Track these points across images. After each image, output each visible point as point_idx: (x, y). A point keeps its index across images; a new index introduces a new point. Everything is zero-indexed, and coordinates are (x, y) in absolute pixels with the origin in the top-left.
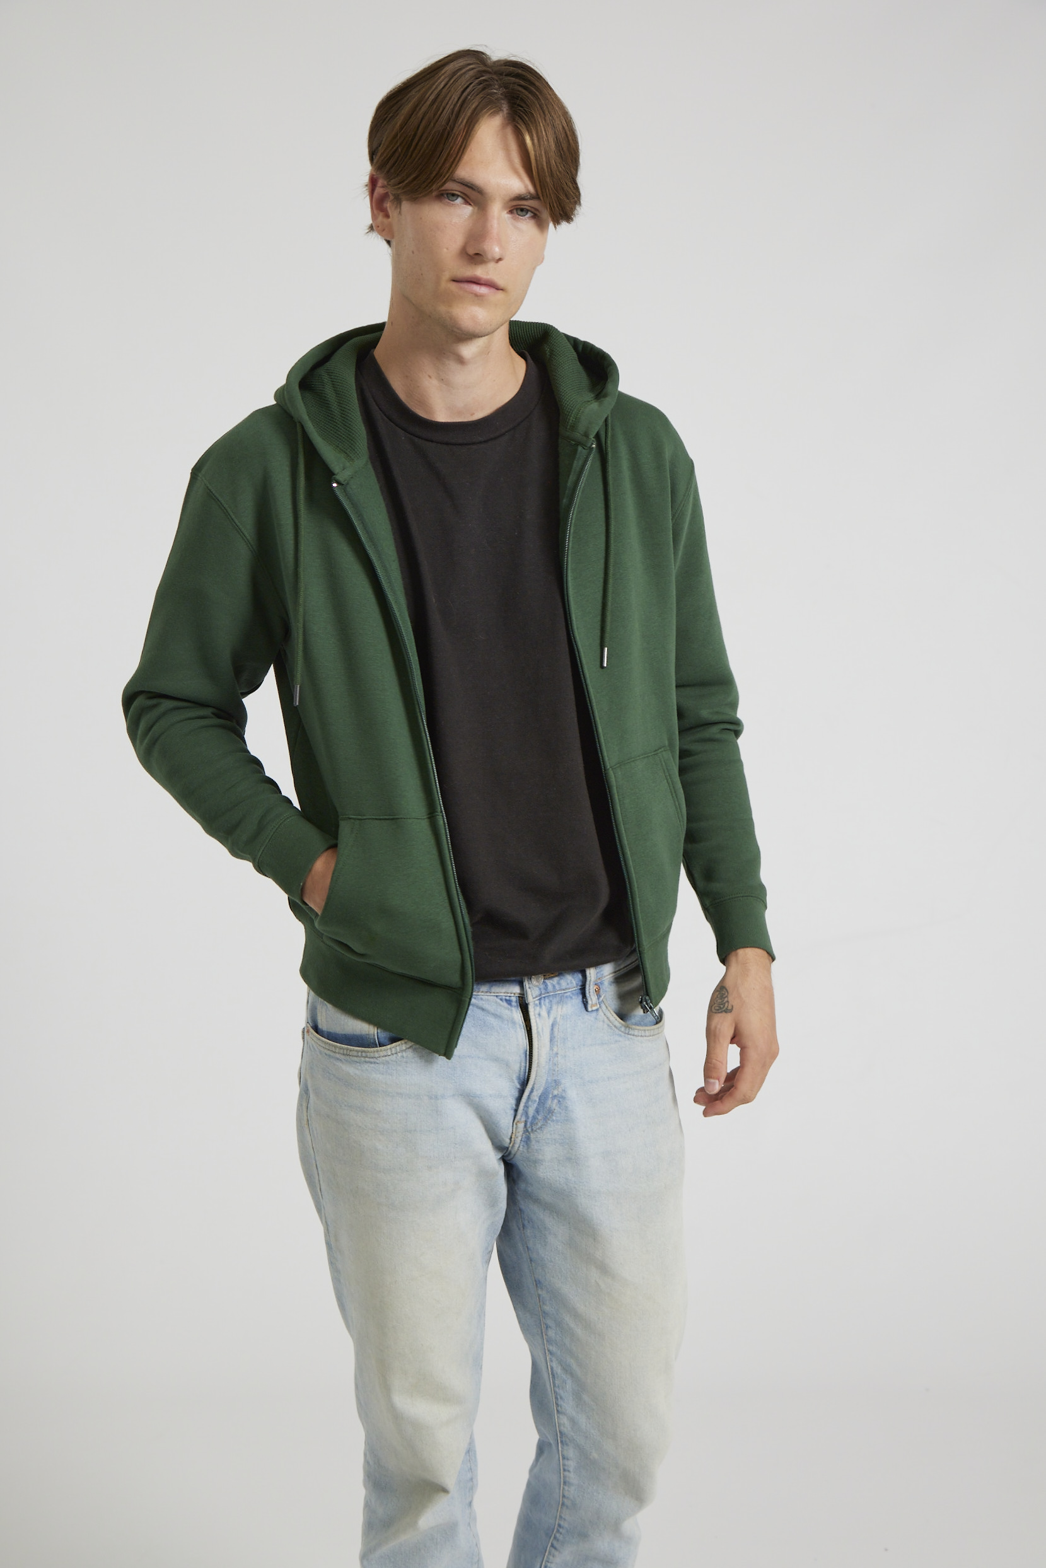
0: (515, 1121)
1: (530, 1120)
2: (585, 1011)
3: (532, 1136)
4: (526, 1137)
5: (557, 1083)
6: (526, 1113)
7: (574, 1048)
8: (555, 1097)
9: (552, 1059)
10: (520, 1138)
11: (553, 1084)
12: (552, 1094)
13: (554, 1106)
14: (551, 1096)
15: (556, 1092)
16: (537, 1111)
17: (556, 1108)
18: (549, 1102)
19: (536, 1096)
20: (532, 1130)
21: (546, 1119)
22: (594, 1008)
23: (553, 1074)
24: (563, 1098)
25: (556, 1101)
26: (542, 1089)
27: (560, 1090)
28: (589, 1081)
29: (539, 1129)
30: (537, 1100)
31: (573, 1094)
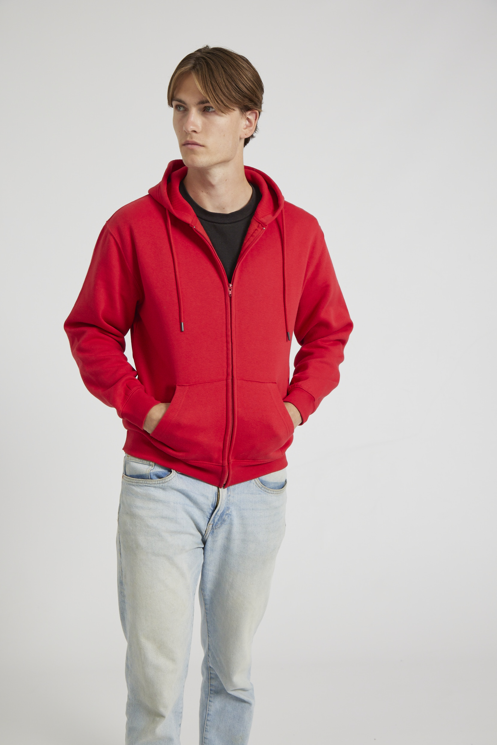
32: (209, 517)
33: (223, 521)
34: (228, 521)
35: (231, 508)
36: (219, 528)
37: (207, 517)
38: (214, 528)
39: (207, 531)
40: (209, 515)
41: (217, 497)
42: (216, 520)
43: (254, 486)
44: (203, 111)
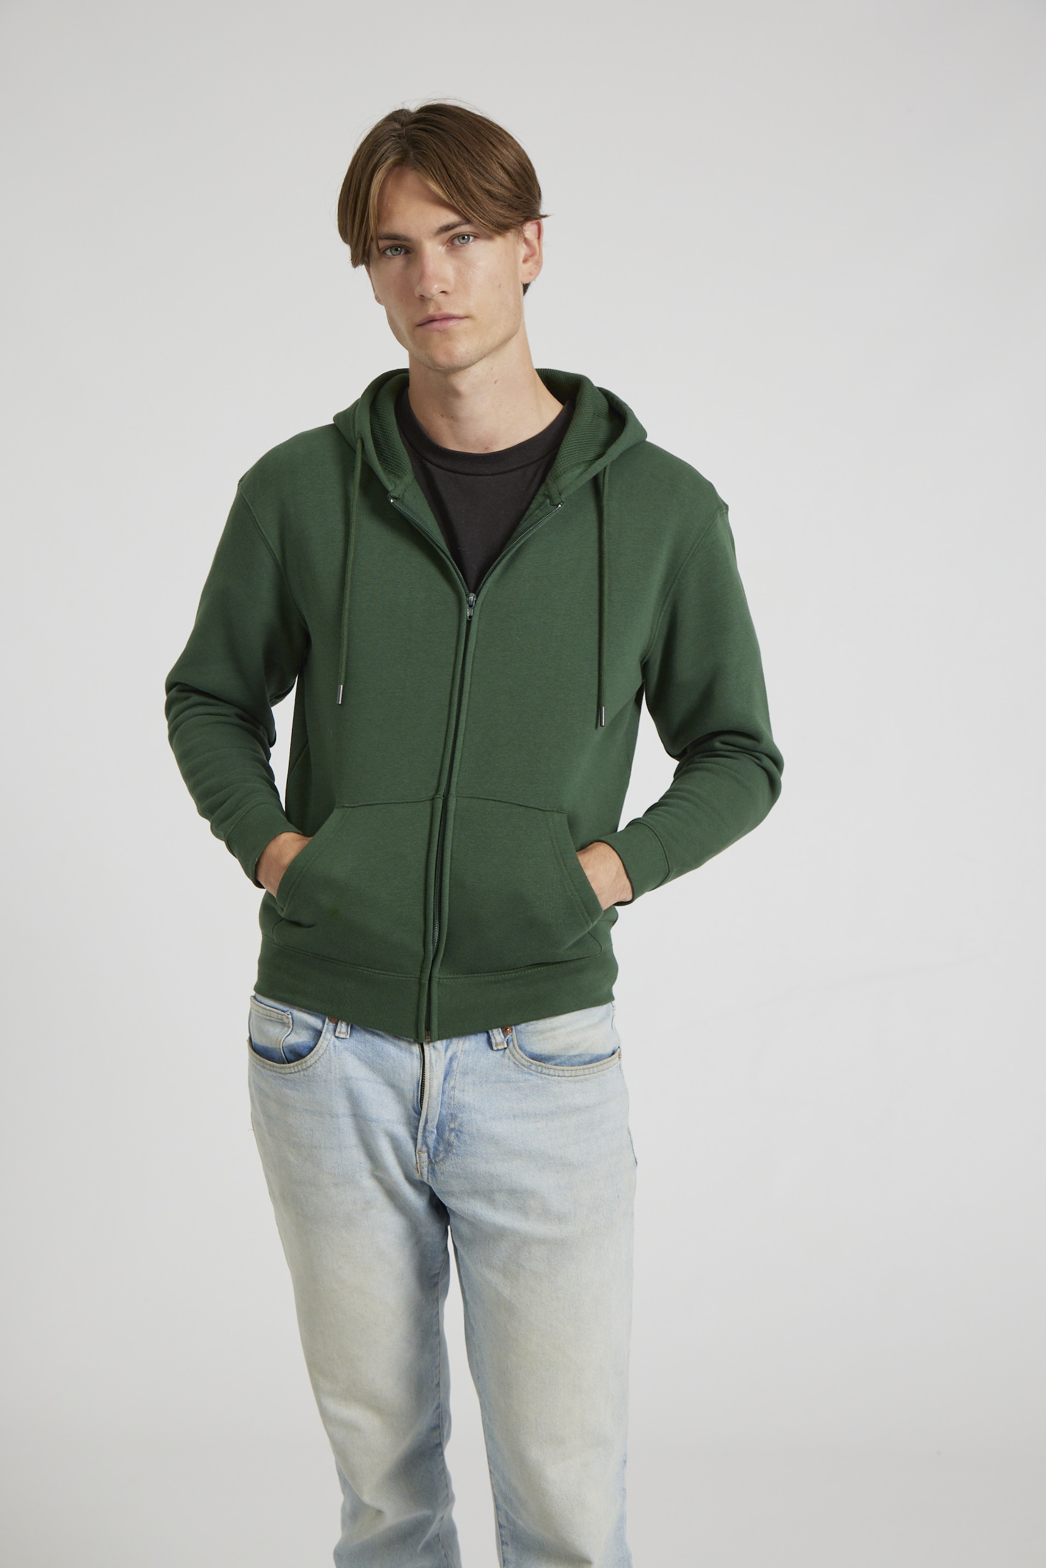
0: (417, 1150)
1: (431, 1150)
2: (490, 1051)
3: (436, 1167)
4: (431, 1168)
5: (454, 1117)
6: (426, 1143)
7: (474, 1084)
8: (452, 1130)
9: (447, 1093)
11: (449, 1117)
12: (450, 1127)
13: (453, 1139)
14: (447, 1128)
15: (452, 1126)
16: (437, 1142)
17: (455, 1142)
18: (447, 1134)
19: (432, 1126)
20: (435, 1160)
21: (446, 1152)
22: (500, 1047)
23: (448, 1107)
24: (462, 1132)
25: (454, 1134)
26: (436, 1120)
27: (457, 1124)
29: (442, 1160)
30: (435, 1131)
33: (449, 1147)
34: (460, 1147)
42: (431, 1142)
44: (448, 246)
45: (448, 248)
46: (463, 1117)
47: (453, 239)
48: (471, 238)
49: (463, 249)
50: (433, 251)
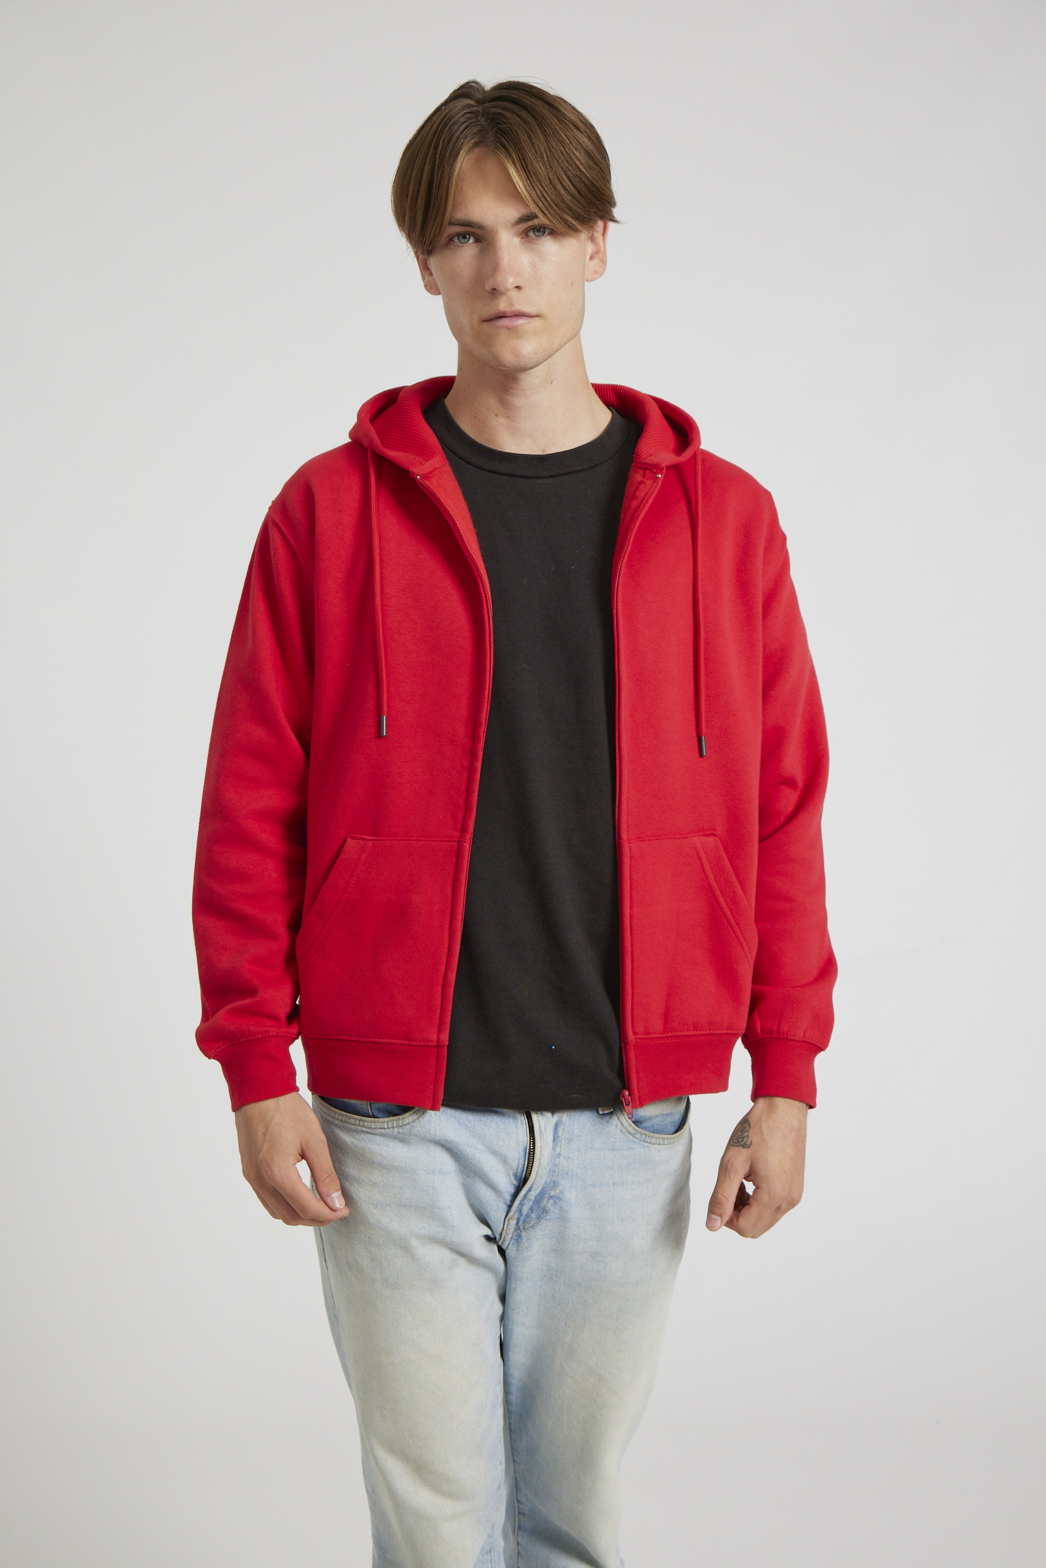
0: (508, 1217)
1: (523, 1218)
3: (524, 1234)
4: (516, 1235)
5: (555, 1184)
6: (520, 1211)
7: (580, 1150)
8: (551, 1197)
9: (554, 1159)
10: (510, 1236)
11: (552, 1184)
12: (549, 1194)
13: (549, 1206)
14: (547, 1197)
15: (553, 1193)
16: (531, 1209)
17: (552, 1208)
18: (545, 1201)
19: (532, 1195)
20: (524, 1228)
21: (539, 1218)
24: (560, 1199)
25: (552, 1201)
26: (540, 1189)
27: (558, 1191)
28: (590, 1185)
29: (531, 1227)
30: (533, 1199)
31: (571, 1194)
32: (508, 1202)
33: (542, 1213)
34: (554, 1211)
35: (562, 1182)
36: (533, 1227)
37: (505, 1203)
38: (521, 1228)
39: (504, 1233)
40: (508, 1198)
41: (527, 1158)
42: (525, 1210)
43: (618, 1131)
44: (522, 238)
45: (523, 240)
46: (565, 1184)
47: (530, 230)
48: (547, 231)
49: (539, 242)
50: (508, 242)
